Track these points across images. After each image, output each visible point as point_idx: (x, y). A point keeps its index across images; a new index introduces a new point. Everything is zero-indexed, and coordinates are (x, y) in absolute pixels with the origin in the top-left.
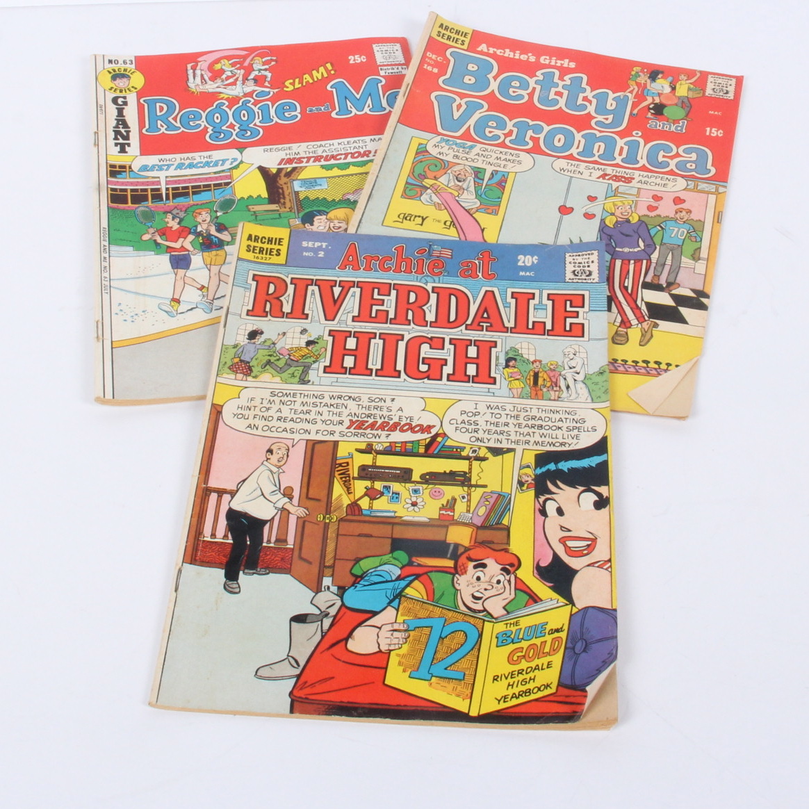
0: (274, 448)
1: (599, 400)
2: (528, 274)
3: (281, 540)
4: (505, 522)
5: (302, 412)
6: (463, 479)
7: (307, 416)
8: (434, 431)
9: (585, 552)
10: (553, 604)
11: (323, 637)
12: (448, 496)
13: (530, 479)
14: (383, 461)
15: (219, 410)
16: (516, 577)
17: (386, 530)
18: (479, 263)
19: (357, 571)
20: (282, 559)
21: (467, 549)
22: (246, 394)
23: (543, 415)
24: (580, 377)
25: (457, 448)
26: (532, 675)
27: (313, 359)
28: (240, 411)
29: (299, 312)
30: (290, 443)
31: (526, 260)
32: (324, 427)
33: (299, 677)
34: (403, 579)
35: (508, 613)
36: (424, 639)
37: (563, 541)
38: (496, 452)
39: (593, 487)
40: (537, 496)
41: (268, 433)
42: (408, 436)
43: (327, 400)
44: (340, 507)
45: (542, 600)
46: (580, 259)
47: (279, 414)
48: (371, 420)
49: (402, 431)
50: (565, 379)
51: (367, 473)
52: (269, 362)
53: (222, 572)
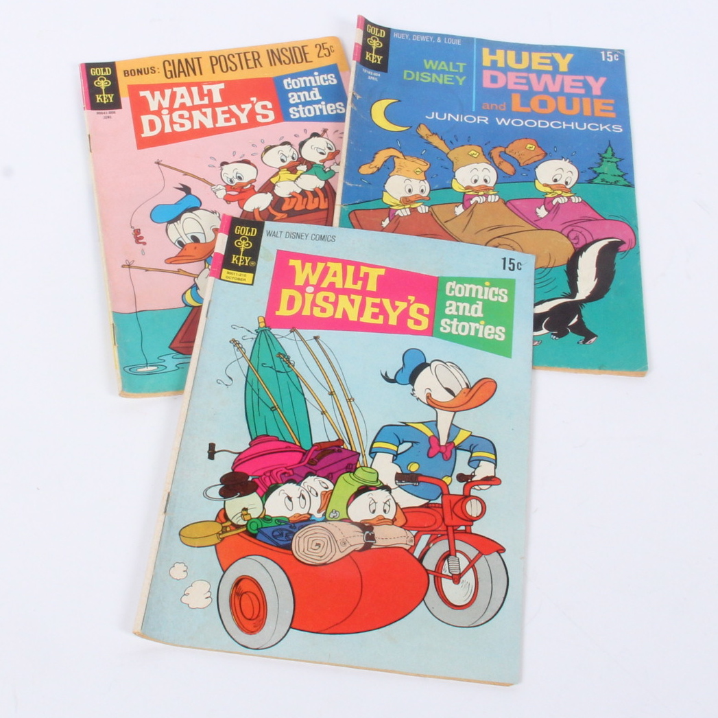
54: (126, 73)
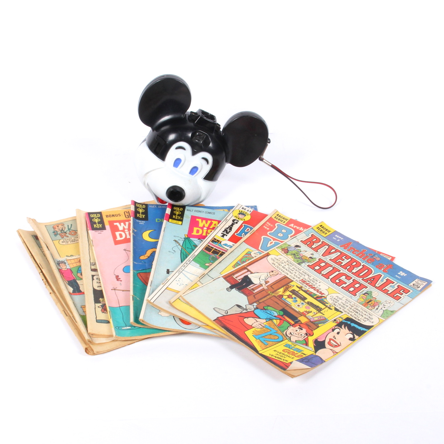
0: (274, 272)
1: (383, 317)
2: (398, 277)
3: (253, 290)
4: (320, 325)
5: (291, 270)
6: (319, 310)
7: (291, 271)
8: (323, 295)
9: (333, 346)
10: (311, 349)
11: (240, 313)
12: (310, 310)
13: (339, 321)
14: (301, 292)
15: (269, 255)
16: (307, 337)
17: (284, 306)
18: (386, 267)
19: (266, 308)
20: (249, 293)
21: (301, 323)
22: (280, 256)
23: (361, 310)
24: (384, 309)
25: (326, 302)
26: (285, 356)
27: (307, 261)
28: (274, 259)
29: (316, 250)
30: (280, 273)
31: (402, 273)
32: (294, 276)
33: (224, 316)
34: (276, 317)
35: (296, 342)
36: (266, 331)
37: (330, 339)
38: (336, 310)
39: (355, 334)
40: (336, 326)
41: (277, 268)
42: (315, 292)
43: (301, 272)
44: (277, 293)
45: (308, 346)
46: (420, 282)
47: (284, 266)
48: (308, 283)
49: (314, 290)
50: (379, 307)
51: (293, 292)
52: (294, 254)
53: (230, 285)
54: (107, 216)
